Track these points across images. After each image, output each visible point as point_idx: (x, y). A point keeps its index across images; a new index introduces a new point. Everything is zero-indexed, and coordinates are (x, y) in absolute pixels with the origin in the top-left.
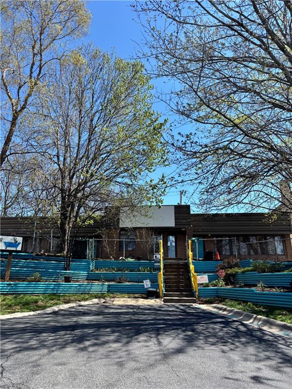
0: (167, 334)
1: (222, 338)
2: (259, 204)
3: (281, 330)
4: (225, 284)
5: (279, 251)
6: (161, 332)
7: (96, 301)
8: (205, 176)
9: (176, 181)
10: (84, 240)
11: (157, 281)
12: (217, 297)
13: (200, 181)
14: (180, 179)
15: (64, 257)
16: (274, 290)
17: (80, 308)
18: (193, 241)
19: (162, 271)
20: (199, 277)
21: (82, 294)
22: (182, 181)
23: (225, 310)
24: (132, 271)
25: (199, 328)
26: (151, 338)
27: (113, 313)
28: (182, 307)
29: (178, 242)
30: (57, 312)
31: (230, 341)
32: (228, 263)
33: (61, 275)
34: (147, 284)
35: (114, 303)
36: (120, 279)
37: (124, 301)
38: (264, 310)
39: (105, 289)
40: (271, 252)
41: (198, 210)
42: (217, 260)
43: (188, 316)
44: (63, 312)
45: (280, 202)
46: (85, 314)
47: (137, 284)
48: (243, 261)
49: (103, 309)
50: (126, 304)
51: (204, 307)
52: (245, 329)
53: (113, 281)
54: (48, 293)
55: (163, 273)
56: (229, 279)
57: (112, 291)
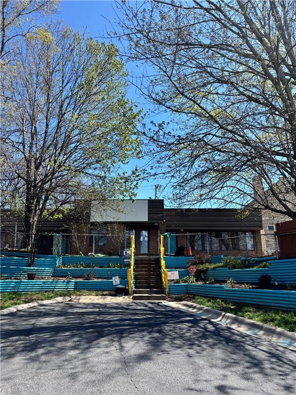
0: (130, 337)
1: (189, 340)
2: (232, 199)
3: (249, 329)
4: (196, 280)
5: (250, 247)
6: (125, 335)
7: (60, 299)
8: (178, 169)
9: (148, 174)
10: (50, 235)
11: (126, 278)
12: (188, 293)
13: (172, 174)
14: (153, 172)
15: (27, 252)
16: (243, 286)
17: (42, 307)
18: (165, 237)
19: (132, 267)
20: (169, 273)
21: (46, 291)
22: (155, 174)
23: (195, 308)
24: (102, 267)
25: (167, 328)
26: (114, 341)
27: (77, 313)
28: (150, 305)
29: (150, 237)
30: (15, 313)
31: (196, 342)
32: (200, 258)
33: (24, 272)
34: (116, 281)
35: (80, 301)
36: (88, 276)
37: (90, 299)
38: (232, 307)
39: (71, 286)
40: (242, 248)
41: (171, 205)
42: (189, 256)
43: (156, 315)
44: (22, 313)
45: (253, 198)
46: (46, 315)
47: (106, 280)
48: (214, 256)
49: (66, 308)
50: (93, 302)
51: (174, 305)
52: (213, 328)
53: (81, 278)
54: (8, 292)
55: (134, 269)
56: (199, 275)
57: (78, 288)
